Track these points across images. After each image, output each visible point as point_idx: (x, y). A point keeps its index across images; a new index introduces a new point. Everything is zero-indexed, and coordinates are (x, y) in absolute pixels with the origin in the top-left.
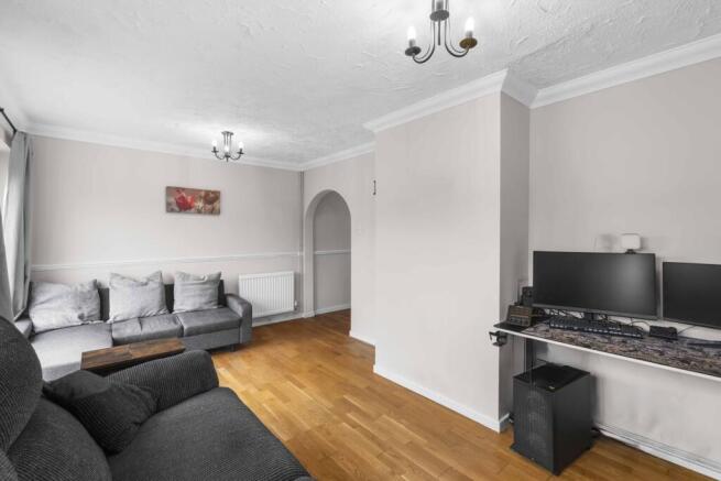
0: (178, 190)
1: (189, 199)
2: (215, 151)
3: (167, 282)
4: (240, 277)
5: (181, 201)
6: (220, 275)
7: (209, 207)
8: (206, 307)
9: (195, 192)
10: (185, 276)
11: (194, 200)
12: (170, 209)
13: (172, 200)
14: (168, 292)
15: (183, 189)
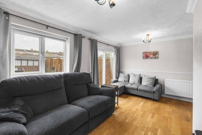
0: (145, 53)
1: (148, 55)
2: (144, 41)
3: (141, 77)
4: (165, 79)
5: (146, 56)
6: (155, 77)
7: (154, 56)
8: (149, 85)
9: (150, 53)
10: (145, 76)
11: (150, 55)
12: (144, 58)
13: (144, 56)
14: (141, 79)
15: (147, 52)
